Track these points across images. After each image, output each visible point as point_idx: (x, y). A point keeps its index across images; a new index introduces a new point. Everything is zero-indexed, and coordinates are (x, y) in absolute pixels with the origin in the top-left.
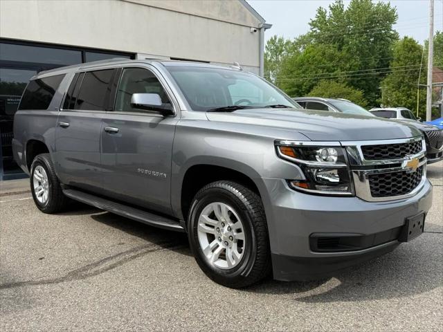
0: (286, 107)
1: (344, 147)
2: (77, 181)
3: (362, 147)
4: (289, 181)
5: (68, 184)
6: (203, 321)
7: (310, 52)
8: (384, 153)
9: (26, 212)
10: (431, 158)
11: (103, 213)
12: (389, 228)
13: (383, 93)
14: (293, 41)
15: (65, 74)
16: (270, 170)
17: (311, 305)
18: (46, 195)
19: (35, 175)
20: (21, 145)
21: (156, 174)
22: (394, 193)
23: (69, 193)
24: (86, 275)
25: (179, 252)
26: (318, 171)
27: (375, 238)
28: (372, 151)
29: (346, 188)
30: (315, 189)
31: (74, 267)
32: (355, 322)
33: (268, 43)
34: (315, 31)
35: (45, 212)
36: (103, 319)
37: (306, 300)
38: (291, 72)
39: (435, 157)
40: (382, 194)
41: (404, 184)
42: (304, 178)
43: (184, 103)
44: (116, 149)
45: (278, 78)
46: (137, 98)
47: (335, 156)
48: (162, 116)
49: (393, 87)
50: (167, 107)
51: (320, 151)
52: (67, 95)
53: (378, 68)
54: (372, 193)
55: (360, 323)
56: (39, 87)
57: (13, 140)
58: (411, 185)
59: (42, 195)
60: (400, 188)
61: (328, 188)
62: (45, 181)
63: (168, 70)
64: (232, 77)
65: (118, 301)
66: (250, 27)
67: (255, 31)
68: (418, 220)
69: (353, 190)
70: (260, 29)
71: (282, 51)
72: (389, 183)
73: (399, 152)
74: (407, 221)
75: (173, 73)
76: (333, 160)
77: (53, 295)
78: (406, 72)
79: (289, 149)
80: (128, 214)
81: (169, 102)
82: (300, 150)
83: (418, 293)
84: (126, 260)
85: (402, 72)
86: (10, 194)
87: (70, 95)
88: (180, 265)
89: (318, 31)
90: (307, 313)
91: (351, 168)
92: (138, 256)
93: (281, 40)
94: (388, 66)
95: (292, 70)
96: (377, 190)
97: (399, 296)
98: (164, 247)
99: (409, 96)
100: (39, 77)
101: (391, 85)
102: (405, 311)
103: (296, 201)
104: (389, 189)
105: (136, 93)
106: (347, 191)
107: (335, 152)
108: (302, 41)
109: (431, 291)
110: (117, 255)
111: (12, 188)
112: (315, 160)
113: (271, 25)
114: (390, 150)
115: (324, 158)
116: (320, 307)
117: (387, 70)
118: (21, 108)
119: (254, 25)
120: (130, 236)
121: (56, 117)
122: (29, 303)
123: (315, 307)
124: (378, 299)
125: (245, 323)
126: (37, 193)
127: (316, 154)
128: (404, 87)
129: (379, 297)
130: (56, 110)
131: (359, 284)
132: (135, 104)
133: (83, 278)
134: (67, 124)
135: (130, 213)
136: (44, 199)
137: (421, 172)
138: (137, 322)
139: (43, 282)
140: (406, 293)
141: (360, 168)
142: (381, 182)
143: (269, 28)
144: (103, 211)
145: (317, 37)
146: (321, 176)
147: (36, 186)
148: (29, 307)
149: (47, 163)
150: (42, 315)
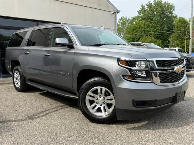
0: (124, 45)
1: (148, 61)
2: (33, 78)
3: (156, 61)
4: (123, 76)
5: (29, 79)
6: (84, 138)
7: (138, 24)
8: (166, 64)
9: (10, 91)
10: (190, 69)
11: (44, 92)
12: (168, 97)
13: (171, 42)
14: (131, 19)
15: (28, 31)
16: (115, 71)
17: (132, 131)
18: (19, 84)
19: (15, 75)
20: (9, 62)
21: (66, 74)
22: (171, 82)
23: (29, 83)
24: (34, 118)
25: (76, 108)
26: (136, 72)
27: (162, 102)
28: (161, 63)
29: (149, 79)
30: (135, 79)
31: (29, 114)
32: (152, 139)
33: (120, 20)
34: (141, 15)
35: (19, 91)
36: (40, 136)
37: (131, 129)
38: (130, 32)
39: (192, 69)
40: (165, 82)
41: (175, 78)
42: (130, 75)
43: (79, 42)
44: (51, 64)
45: (124, 35)
46: (58, 40)
47: (144, 65)
48: (69, 48)
49: (175, 39)
50: (71, 44)
51: (137, 63)
52: (29, 39)
53: (168, 30)
54: (160, 81)
55: (154, 139)
56: (17, 37)
57: (6, 60)
58: (179, 78)
59: (17, 84)
60: (173, 79)
61: (141, 79)
62: (19, 78)
63: (71, 28)
64: (100, 32)
65: (47, 129)
66: (111, 12)
67: (113, 13)
68: (182, 94)
69: (152, 80)
70: (115, 13)
71: (126, 23)
72: (169, 77)
73: (173, 63)
74: (176, 94)
75: (74, 30)
76: (143, 67)
77: (19, 126)
78: (181, 32)
79: (124, 62)
80: (54, 92)
81: (72, 42)
82: (129, 62)
83: (181, 127)
84: (52, 112)
85: (179, 33)
86: (4, 84)
87: (30, 40)
88: (76, 114)
89: (142, 14)
90: (131, 135)
91: (151, 70)
92: (58, 110)
93: (125, 19)
94: (173, 30)
95: (131, 31)
96: (163, 80)
97: (172, 128)
98: (70, 106)
99: (182, 43)
100: (17, 32)
101: (174, 38)
102: (175, 134)
103: (126, 85)
104: (168, 80)
105: (57, 38)
106: (150, 80)
107: (144, 63)
108: (135, 19)
109: (187, 126)
110: (49, 110)
111: (5, 81)
112: (135, 67)
113: (120, 11)
114: (169, 63)
115: (139, 66)
116: (137, 132)
117: (172, 31)
118: (9, 46)
119: (113, 11)
120: (55, 102)
121: (23, 49)
122: (8, 130)
123: (134, 132)
124: (163, 129)
125: (103, 139)
126: (15, 83)
127: (135, 64)
128: (180, 39)
129: (163, 128)
130: (24, 46)
131: (155, 123)
132: (57, 43)
133: (33, 119)
134: (28, 53)
135: (54, 91)
136: (18, 85)
137: (184, 73)
138: (55, 138)
139: (15, 121)
140: (176, 127)
141: (155, 70)
142: (165, 76)
143: (120, 12)
144: (45, 91)
145: (141, 17)
146: (138, 74)
147: (15, 80)
148: (8, 132)
149: (20, 70)
150: (13, 135)
